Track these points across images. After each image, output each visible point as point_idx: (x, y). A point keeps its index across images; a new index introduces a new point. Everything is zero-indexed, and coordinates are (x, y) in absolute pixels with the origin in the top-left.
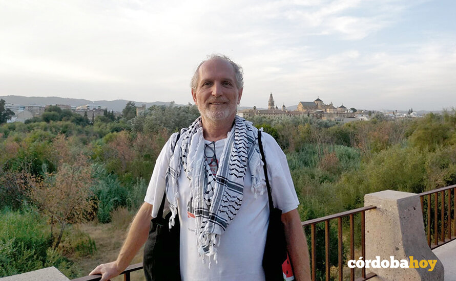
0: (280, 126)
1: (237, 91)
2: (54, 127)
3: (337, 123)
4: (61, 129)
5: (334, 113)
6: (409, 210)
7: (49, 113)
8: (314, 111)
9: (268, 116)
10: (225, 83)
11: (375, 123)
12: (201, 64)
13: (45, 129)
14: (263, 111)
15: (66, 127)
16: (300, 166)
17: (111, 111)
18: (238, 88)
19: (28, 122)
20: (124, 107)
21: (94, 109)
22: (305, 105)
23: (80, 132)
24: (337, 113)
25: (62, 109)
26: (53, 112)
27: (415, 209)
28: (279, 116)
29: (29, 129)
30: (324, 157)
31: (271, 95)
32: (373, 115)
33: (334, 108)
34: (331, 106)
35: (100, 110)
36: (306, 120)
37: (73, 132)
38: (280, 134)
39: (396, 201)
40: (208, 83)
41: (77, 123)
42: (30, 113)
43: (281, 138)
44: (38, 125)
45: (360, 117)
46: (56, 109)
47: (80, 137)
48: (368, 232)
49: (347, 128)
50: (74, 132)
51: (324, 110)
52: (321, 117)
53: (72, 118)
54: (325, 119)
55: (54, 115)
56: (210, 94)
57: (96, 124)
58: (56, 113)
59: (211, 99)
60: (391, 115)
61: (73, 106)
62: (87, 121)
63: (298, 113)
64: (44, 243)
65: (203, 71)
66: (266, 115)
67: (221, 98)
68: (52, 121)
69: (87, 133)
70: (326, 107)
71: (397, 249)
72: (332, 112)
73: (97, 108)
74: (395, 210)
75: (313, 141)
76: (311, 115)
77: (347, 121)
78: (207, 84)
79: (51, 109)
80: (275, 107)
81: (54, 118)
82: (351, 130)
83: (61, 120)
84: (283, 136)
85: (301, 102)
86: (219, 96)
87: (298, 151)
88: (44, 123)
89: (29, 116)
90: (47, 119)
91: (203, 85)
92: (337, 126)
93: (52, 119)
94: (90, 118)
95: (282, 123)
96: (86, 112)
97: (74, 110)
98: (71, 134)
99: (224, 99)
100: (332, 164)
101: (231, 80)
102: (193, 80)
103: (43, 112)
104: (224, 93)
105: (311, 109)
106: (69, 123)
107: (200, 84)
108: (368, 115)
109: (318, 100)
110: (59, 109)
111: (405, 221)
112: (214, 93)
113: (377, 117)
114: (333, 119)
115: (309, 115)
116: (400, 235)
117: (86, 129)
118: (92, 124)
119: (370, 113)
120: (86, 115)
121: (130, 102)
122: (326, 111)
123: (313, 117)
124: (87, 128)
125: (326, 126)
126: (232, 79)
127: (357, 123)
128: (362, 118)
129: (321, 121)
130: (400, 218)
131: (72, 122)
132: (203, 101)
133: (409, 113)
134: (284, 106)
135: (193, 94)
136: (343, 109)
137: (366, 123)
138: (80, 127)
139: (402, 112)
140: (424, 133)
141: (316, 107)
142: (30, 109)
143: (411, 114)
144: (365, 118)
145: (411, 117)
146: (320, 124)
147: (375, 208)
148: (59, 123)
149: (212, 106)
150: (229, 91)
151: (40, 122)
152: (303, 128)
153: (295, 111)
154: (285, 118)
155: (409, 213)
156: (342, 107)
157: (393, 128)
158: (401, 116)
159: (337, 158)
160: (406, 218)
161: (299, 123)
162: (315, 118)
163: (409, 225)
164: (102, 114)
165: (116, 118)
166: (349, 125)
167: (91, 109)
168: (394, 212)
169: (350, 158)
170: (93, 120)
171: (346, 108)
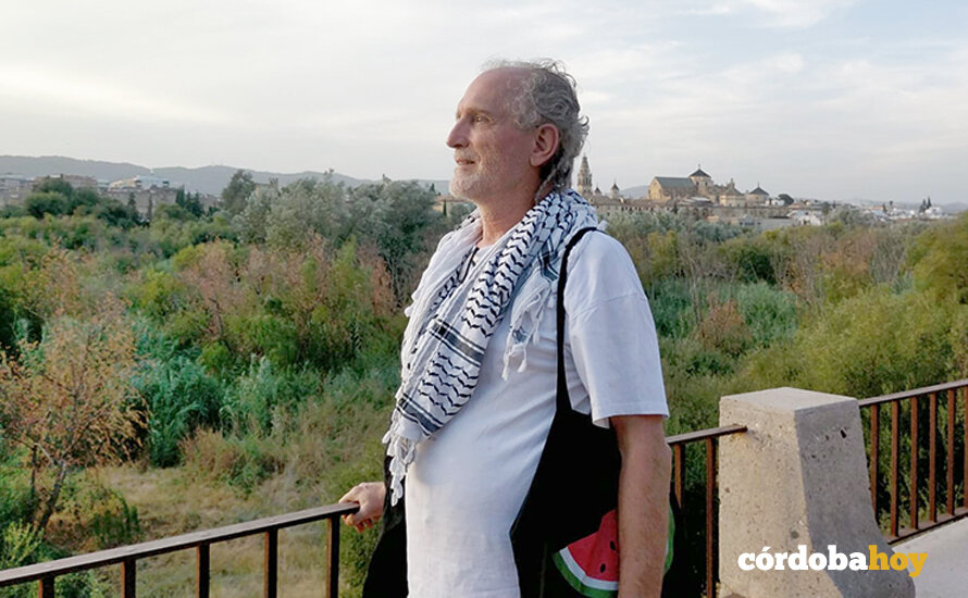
2: (56, 229)
3: (745, 231)
4: (72, 234)
5: (739, 207)
6: (827, 438)
7: (42, 195)
8: (688, 201)
11: (839, 231)
13: (33, 235)
15: (84, 230)
17: (193, 193)
20: (226, 183)
21: (154, 187)
22: (667, 184)
23: (116, 242)
24: (746, 206)
25: (75, 185)
26: (52, 194)
27: (844, 435)
28: (603, 210)
30: (708, 314)
31: (584, 158)
32: (833, 213)
33: (739, 194)
34: (730, 190)
35: (166, 190)
36: (665, 223)
37: (100, 243)
39: (793, 414)
41: (111, 220)
44: (15, 225)
45: (801, 217)
46: (62, 186)
47: (117, 254)
48: (727, 490)
49: (768, 243)
50: (103, 243)
51: (713, 198)
52: (705, 215)
53: (99, 208)
54: (713, 220)
55: (54, 201)
57: (155, 224)
58: (59, 196)
60: (879, 212)
61: (101, 181)
62: (136, 219)
63: (648, 204)
68: (48, 216)
69: (134, 246)
70: (719, 190)
71: (795, 535)
72: (734, 203)
73: (160, 185)
74: (789, 437)
76: (681, 210)
77: (769, 225)
79: (48, 186)
80: (594, 188)
81: (54, 209)
82: (777, 248)
83: (71, 214)
85: (658, 178)
88: (29, 221)
90: (37, 210)
92: (743, 238)
93: (50, 212)
94: (142, 210)
96: (132, 195)
97: (105, 190)
98: (95, 248)
100: (727, 330)
103: (29, 193)
105: (683, 196)
106: (90, 219)
108: (820, 213)
109: (699, 173)
110: (68, 185)
111: (816, 465)
113: (843, 217)
114: (735, 221)
115: (675, 211)
116: (801, 502)
117: (130, 236)
118: (147, 224)
119: (826, 208)
120: (132, 202)
121: (241, 171)
122: (718, 200)
123: (687, 213)
124: (136, 233)
125: (718, 238)
127: (792, 232)
128: (807, 218)
129: (704, 225)
130: (803, 456)
131: (99, 217)
133: (923, 209)
134: (615, 187)
136: (761, 198)
137: (815, 231)
138: (116, 230)
139: (905, 207)
140: (950, 257)
141: (695, 191)
143: (927, 211)
144: (815, 220)
145: (926, 219)
146: (703, 233)
147: (744, 430)
148: (66, 221)
151: (20, 216)
152: (658, 242)
153: (641, 200)
154: (617, 216)
155: (829, 444)
156: (759, 191)
157: (881, 247)
158: (903, 217)
159: (742, 318)
160: (820, 456)
161: (648, 228)
162: (691, 217)
163: (828, 476)
164: (172, 200)
165: (206, 209)
166: (775, 237)
167: (146, 187)
168: (788, 441)
169: (774, 316)
170: (149, 215)
171: (767, 194)
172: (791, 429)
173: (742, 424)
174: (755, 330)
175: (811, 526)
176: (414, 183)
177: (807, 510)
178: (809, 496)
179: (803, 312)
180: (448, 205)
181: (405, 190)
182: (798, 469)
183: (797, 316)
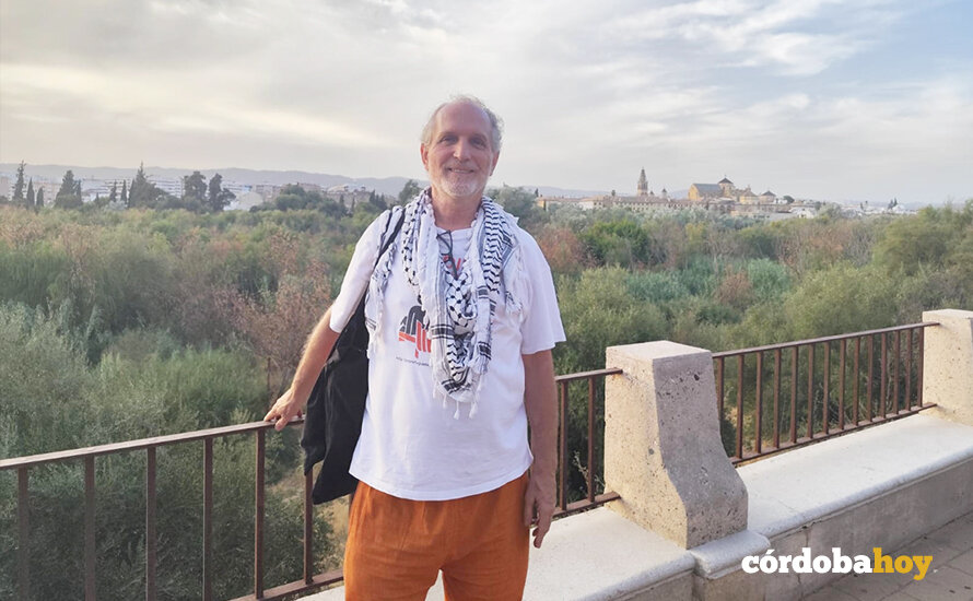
0: (653, 223)
1: (492, 156)
2: (294, 218)
3: (757, 222)
4: (303, 221)
5: (753, 205)
6: (682, 380)
7: (286, 195)
8: (717, 201)
9: (636, 206)
10: (476, 141)
11: (825, 222)
12: (440, 109)
13: (279, 222)
14: (628, 198)
15: (311, 218)
16: (681, 293)
17: (380, 195)
18: (493, 150)
19: (254, 209)
20: (401, 188)
21: (356, 191)
22: (702, 189)
23: (331, 227)
24: (759, 204)
25: (306, 190)
26: (292, 195)
27: (697, 378)
28: (655, 207)
29: (255, 221)
30: (726, 281)
31: (643, 171)
32: (823, 209)
33: (754, 196)
34: (747, 193)
35: (363, 193)
36: (700, 216)
37: (321, 227)
38: (651, 238)
39: (651, 363)
40: (450, 138)
41: (328, 212)
42: (258, 195)
43: (653, 245)
44: (269, 215)
45: (799, 212)
46: (298, 190)
47: (331, 234)
48: (610, 416)
49: (772, 229)
50: (323, 227)
51: (735, 198)
52: (729, 210)
53: (321, 204)
54: (735, 215)
55: (293, 200)
56: (450, 156)
57: (357, 215)
58: (298, 197)
59: (451, 164)
60: (858, 209)
61: (323, 187)
62: (344, 211)
63: (688, 203)
64: (256, 399)
65: (443, 118)
66: (632, 206)
67: (468, 163)
68: (289, 210)
69: (343, 229)
70: (739, 193)
71: (651, 452)
72: (750, 202)
73: (360, 190)
74: (648, 379)
75: (707, 252)
76: (711, 207)
77: (776, 218)
78: (447, 140)
79: (289, 190)
80: (649, 192)
81: (293, 205)
82: (779, 233)
83: (304, 208)
84: (656, 241)
85: (696, 185)
86: (464, 160)
87: (681, 269)
88: (277, 212)
89: (257, 201)
90: (282, 205)
91: (441, 141)
92: (756, 227)
93: (291, 207)
94: (348, 206)
95: (657, 220)
96: (342, 197)
97: (325, 193)
98: (318, 230)
99: (471, 165)
100: (740, 292)
101: (484, 137)
102: (426, 130)
103: (278, 194)
104: (472, 157)
105: (713, 197)
106: (315, 212)
107: (437, 138)
108: (813, 209)
109: (725, 181)
110: (302, 189)
111: (670, 400)
112: (458, 154)
113: (830, 212)
114: (751, 215)
115: (707, 207)
116: (656, 427)
117: (340, 223)
118: (351, 216)
119: (818, 205)
120: (342, 200)
121: (411, 181)
122: (738, 200)
123: (716, 209)
124: (344, 220)
125: (738, 226)
126: (487, 137)
127: (791, 222)
128: (804, 213)
129: (728, 217)
130: (658, 393)
131: (321, 210)
132: (438, 165)
133: (891, 207)
134: (664, 191)
135: (422, 151)
136: (770, 198)
137: (811, 222)
138: (331, 219)
139: (877, 205)
140: (901, 242)
141: (722, 194)
142: (260, 190)
143: (894, 208)
144: (809, 214)
145: (893, 214)
146: (728, 223)
147: (620, 372)
148: (300, 213)
149: (452, 174)
150: (480, 154)
151: (273, 209)
152: (693, 229)
153: (683, 200)
154: (663, 211)
155: (683, 385)
156: (769, 194)
157: (856, 234)
158: (876, 212)
159: (750, 282)
160: (674, 394)
161: (687, 220)
162: (719, 211)
163: (680, 409)
164: (367, 199)
165: (389, 205)
166: (778, 226)
167: (351, 191)
168: (648, 381)
169: (774, 283)
170: (353, 209)
171: (774, 195)
172: (650, 373)
173: (620, 368)
174: (758, 293)
175: (662, 445)
176: (521, 188)
177: (659, 434)
178: (662, 423)
179: (794, 281)
180: (547, 203)
181: (514, 193)
182: (654, 402)
183: (790, 283)
